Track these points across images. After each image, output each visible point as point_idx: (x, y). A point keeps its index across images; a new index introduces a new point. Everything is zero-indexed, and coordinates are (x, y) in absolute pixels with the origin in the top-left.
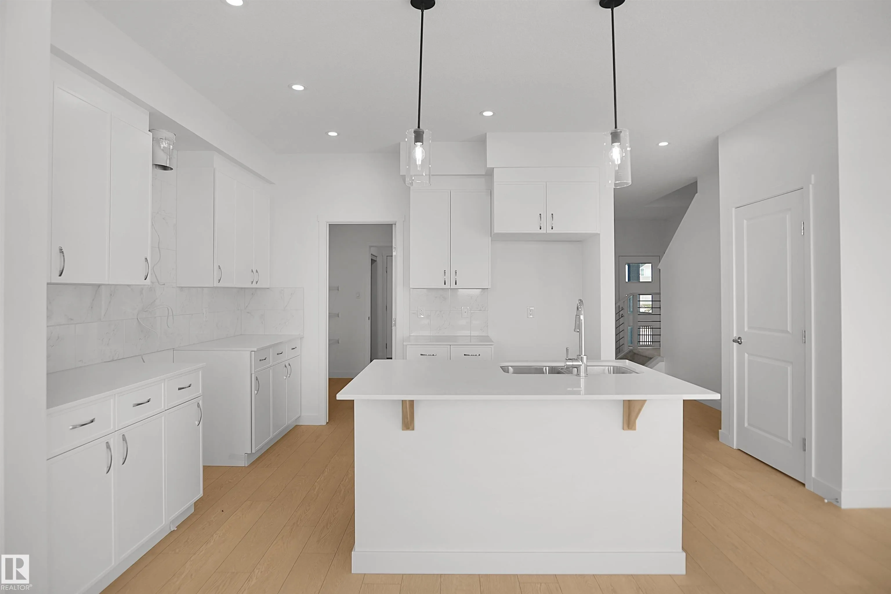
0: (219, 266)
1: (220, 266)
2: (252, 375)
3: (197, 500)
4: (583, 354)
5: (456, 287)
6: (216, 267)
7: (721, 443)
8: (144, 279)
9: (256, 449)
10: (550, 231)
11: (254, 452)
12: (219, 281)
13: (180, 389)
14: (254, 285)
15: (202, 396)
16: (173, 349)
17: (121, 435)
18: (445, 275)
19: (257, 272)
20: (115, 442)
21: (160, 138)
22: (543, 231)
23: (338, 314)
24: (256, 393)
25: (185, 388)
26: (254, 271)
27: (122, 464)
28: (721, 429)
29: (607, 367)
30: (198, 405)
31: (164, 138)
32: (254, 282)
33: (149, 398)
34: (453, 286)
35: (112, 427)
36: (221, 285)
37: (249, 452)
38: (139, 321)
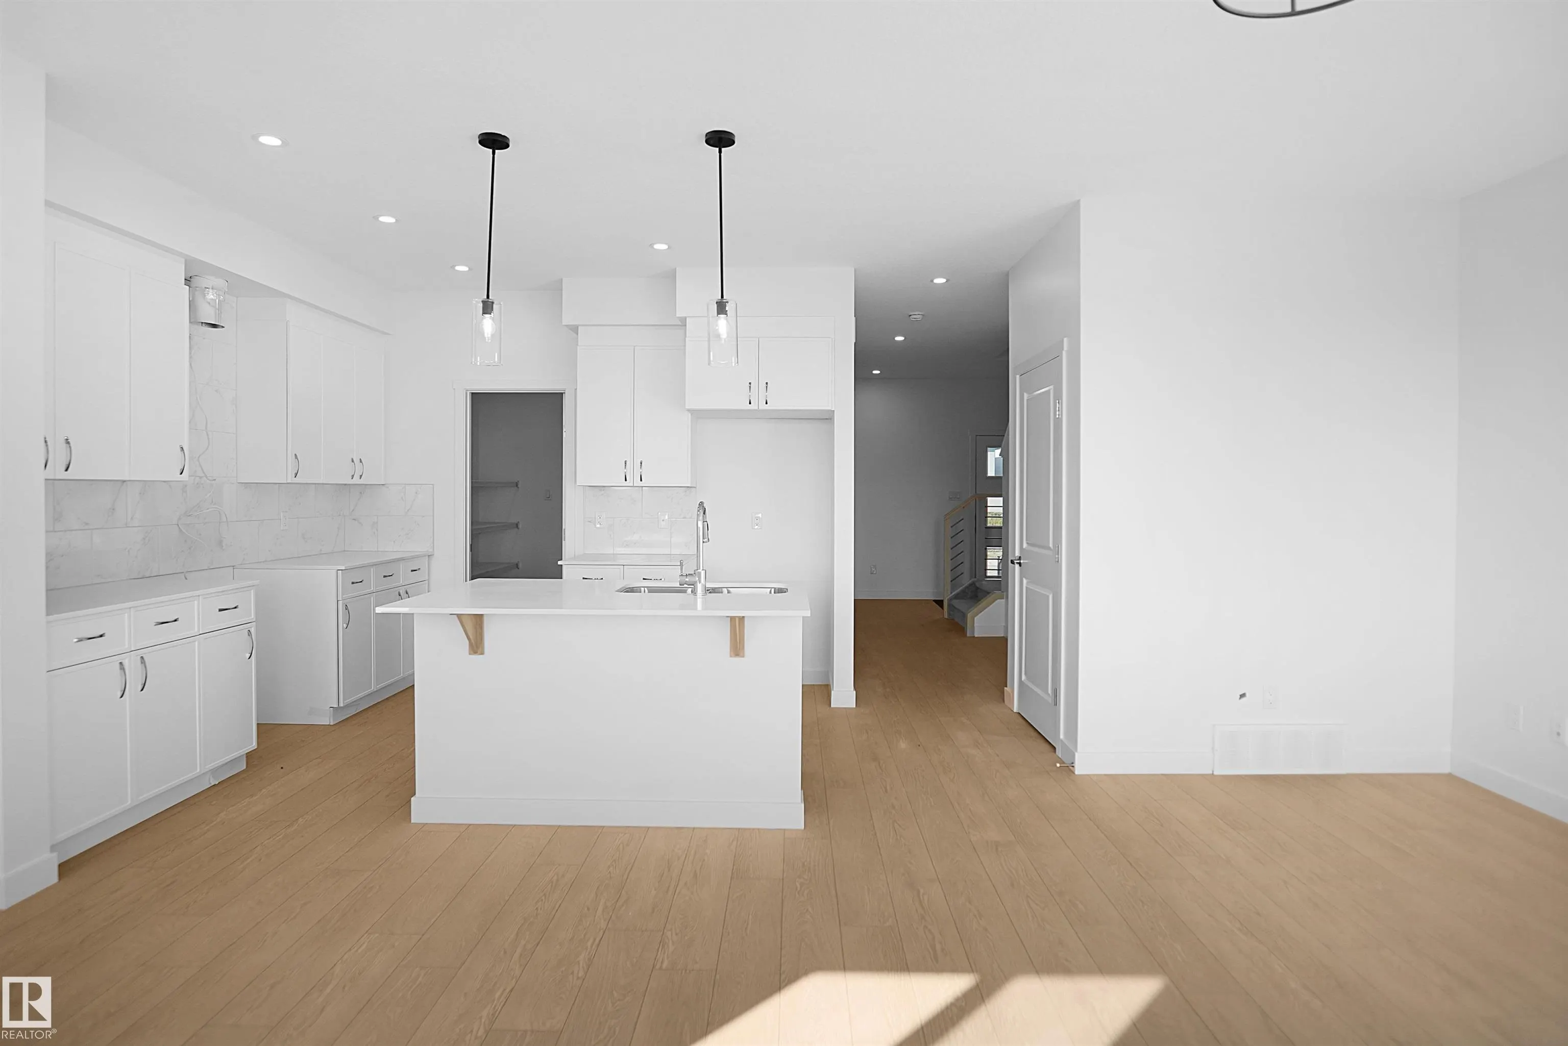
0: (295, 454)
1: (297, 454)
2: (339, 602)
3: (250, 750)
4: (701, 568)
5: (641, 484)
6: (291, 458)
7: (1007, 706)
8: (179, 472)
9: (345, 702)
10: (763, 406)
11: (342, 706)
12: (296, 475)
13: (221, 610)
14: (356, 480)
15: (254, 622)
16: (233, 566)
17: (139, 657)
18: (625, 468)
19: (361, 461)
20: (132, 663)
21: (205, 288)
22: (753, 406)
23: (517, 524)
24: (345, 627)
25: (229, 609)
26: (357, 461)
27: (140, 690)
28: (1006, 687)
29: (769, 589)
30: (248, 633)
31: (211, 287)
32: (356, 477)
33: (176, 618)
34: (638, 483)
35: (127, 646)
36: (297, 480)
37: (336, 706)
38: (179, 528)
